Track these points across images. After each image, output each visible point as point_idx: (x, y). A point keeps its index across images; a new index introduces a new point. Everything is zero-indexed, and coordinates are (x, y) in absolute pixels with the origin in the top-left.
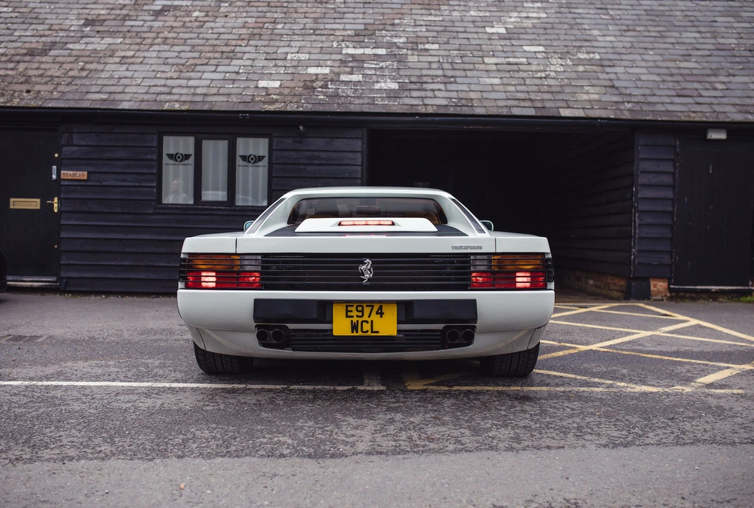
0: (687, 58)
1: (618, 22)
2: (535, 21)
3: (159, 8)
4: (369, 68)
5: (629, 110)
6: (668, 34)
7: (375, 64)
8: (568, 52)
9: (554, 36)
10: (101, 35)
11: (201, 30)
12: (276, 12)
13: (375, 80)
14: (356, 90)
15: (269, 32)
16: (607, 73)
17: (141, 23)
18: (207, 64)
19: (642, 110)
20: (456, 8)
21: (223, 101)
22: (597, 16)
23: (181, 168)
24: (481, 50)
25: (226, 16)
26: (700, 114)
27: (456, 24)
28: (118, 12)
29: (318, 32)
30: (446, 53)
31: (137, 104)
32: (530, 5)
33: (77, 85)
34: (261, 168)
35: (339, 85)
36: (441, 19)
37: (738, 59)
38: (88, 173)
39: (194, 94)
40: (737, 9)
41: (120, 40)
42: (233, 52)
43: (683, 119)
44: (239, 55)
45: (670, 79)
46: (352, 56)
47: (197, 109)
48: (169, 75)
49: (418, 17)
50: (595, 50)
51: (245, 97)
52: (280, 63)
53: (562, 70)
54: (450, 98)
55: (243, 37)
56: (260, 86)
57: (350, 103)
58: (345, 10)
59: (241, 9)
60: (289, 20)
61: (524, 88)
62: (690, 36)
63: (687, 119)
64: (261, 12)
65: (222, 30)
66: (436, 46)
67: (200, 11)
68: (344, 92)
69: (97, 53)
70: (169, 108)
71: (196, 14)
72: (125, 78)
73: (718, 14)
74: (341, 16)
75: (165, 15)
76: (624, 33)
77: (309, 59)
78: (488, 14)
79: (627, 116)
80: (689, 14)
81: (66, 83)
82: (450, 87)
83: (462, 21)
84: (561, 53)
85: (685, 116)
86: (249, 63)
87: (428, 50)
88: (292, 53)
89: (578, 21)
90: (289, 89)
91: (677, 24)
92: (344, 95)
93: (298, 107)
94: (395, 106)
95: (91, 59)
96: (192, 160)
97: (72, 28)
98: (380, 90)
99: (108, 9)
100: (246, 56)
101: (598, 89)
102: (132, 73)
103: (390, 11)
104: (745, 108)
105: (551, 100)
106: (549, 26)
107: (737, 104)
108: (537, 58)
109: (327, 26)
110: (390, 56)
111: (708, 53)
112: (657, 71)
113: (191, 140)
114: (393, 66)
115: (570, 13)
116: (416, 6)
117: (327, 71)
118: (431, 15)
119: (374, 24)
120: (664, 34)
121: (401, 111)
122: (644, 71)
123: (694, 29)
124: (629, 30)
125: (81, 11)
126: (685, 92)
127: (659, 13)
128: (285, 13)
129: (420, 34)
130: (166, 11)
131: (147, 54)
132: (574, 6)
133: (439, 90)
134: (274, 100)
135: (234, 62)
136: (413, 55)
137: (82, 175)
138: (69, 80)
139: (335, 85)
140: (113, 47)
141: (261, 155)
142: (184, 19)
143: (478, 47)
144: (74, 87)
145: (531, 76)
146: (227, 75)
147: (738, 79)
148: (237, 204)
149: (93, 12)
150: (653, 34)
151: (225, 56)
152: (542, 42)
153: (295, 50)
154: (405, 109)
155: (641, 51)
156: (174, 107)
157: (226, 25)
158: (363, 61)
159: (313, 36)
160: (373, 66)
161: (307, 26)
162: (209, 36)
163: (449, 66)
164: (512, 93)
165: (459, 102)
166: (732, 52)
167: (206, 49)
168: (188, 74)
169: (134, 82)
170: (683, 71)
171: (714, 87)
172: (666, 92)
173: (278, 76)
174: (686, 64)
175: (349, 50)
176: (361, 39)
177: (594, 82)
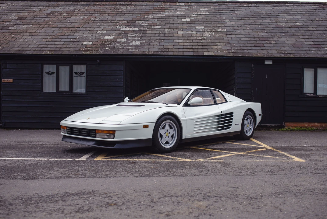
0: (263, 31)
1: (238, 16)
2: (203, 16)
3: (49, 12)
5: (233, 52)
6: (258, 21)
8: (214, 29)
9: (209, 22)
10: (23, 24)
11: (65, 21)
12: (97, 13)
13: (131, 41)
15: (92, 22)
16: (228, 37)
17: (41, 18)
18: (64, 35)
19: (238, 52)
20: (172, 11)
21: (67, 50)
22: (230, 14)
23: (51, 77)
24: (178, 28)
25: (76, 15)
26: (262, 54)
27: (170, 18)
28: (32, 14)
29: (112, 22)
30: (163, 30)
31: (33, 52)
32: (203, 9)
33: (10, 44)
34: (83, 77)
35: (116, 43)
36: (164, 16)
37: (284, 31)
38: (13, 80)
39: (56, 48)
40: (289, 10)
41: (30, 26)
42: (76, 30)
43: (254, 56)
44: (78, 31)
45: (253, 39)
46: (125, 31)
47: (57, 53)
48: (47, 40)
49: (155, 15)
50: (226, 28)
51: (77, 48)
52: (94, 34)
53: (209, 36)
54: (160, 48)
55: (81, 24)
56: (84, 44)
57: (118, 51)
58: (125, 12)
59: (83, 12)
60: (102, 17)
61: (191, 44)
62: (267, 21)
63: (255, 56)
64: (91, 13)
65: (73, 21)
66: (159, 27)
67: (66, 13)
69: (20, 31)
70: (45, 53)
71: (64, 14)
72: (30, 41)
73: (281, 12)
74: (123, 15)
75: (51, 15)
76: (239, 21)
77: (106, 33)
78: (184, 13)
79: (231, 55)
80: (269, 12)
81: (5, 43)
82: (161, 44)
83: (173, 16)
84: (211, 29)
85: (255, 55)
86: (81, 34)
87: (156, 28)
89: (221, 16)
90: (95, 45)
91: (262, 16)
92: (117, 47)
93: (97, 53)
94: (136, 52)
95: (17, 34)
96: (55, 74)
97: (12, 21)
98: (132, 45)
99: (28, 13)
100: (81, 32)
101: (222, 44)
102: (33, 39)
103: (144, 12)
104: (281, 51)
105: (201, 48)
106: (208, 18)
107: (278, 50)
108: (200, 31)
109: (117, 19)
110: (140, 31)
111: (272, 28)
112: (249, 36)
113: (55, 66)
114: (140, 35)
115: (219, 12)
116: (155, 10)
117: (112, 37)
118: (161, 14)
119: (136, 18)
120: (256, 21)
121: (138, 54)
122: (243, 36)
123: (269, 19)
124: (241, 20)
125: (17, 14)
126: (258, 45)
127: (256, 12)
128: (101, 14)
129: (154, 22)
130: (52, 13)
131: (40, 31)
132: (222, 10)
133: (156, 45)
134: (88, 50)
135: (76, 34)
136: (149, 31)
137: (11, 80)
138: (7, 42)
139: (114, 43)
140: (27, 28)
141: (83, 72)
142: (58, 17)
143: (177, 27)
144: (8, 45)
145: (196, 39)
146: (71, 40)
147: (282, 39)
148: (73, 92)
149: (22, 14)
150: (251, 21)
151: (72, 32)
152: (204, 25)
153: (101, 29)
154: (140, 53)
155: (244, 28)
156: (47, 53)
157: (75, 19)
158: (128, 34)
159: (110, 23)
160: (132, 35)
161: (109, 19)
162: (67, 24)
163: (163, 35)
164: (186, 46)
165: (163, 50)
166: (282, 28)
167: (65, 29)
168: (55, 40)
169: (33, 43)
170: (260, 36)
171: (271, 43)
172: (250, 45)
173: (92, 40)
174: (262, 33)
175: (123, 29)
176: (129, 24)
177: (221, 41)
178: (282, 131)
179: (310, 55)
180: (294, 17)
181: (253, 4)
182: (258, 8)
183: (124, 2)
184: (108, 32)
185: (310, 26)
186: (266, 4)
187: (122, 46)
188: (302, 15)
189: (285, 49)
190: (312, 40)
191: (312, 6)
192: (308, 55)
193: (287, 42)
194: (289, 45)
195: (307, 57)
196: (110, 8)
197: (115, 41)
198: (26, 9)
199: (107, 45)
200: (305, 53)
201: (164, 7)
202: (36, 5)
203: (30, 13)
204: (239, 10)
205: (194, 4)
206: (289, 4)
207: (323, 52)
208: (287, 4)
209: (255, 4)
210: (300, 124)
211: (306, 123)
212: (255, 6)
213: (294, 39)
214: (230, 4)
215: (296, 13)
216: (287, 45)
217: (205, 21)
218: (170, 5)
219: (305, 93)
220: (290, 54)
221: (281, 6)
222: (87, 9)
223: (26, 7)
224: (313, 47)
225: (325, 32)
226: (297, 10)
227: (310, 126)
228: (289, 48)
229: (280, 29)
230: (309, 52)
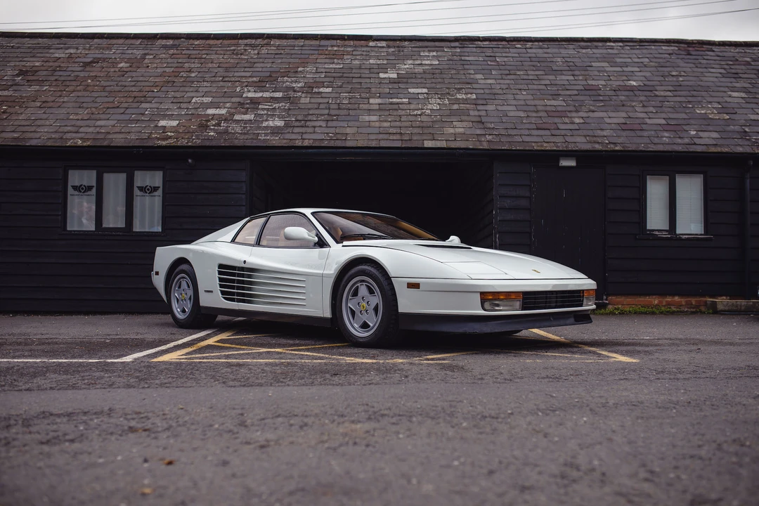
0: (555, 97)
1: (502, 67)
2: (427, 68)
3: (89, 60)
4: (262, 109)
5: (488, 141)
6: (545, 77)
7: (269, 106)
8: (449, 94)
9: (440, 80)
10: (30, 84)
11: (122, 79)
12: (194, 63)
13: (265, 119)
14: (245, 127)
15: (183, 79)
16: (478, 110)
17: (68, 73)
18: (118, 107)
19: (500, 141)
20: (358, 57)
21: (122, 138)
22: (485, 63)
23: (85, 197)
24: (369, 93)
25: (148, 66)
26: (552, 144)
27: (354, 71)
28: (51, 64)
29: (226, 79)
30: (337, 95)
31: (45, 141)
32: (427, 54)
34: (157, 198)
35: (231, 124)
36: (341, 67)
37: (601, 98)
39: (98, 133)
40: (613, 56)
41: (45, 88)
42: (145, 97)
43: (535, 148)
44: (149, 99)
45: (534, 114)
46: (251, 99)
47: (98, 145)
48: (80, 117)
49: (321, 66)
50: (474, 91)
51: (143, 134)
52: (183, 106)
53: (438, 108)
54: (327, 133)
55: (157, 84)
56: (160, 125)
57: (236, 139)
58: (256, 60)
59: (164, 61)
60: (204, 69)
61: (398, 124)
62: (565, 78)
63: (539, 148)
64: (180, 63)
65: (141, 79)
66: (330, 90)
67: (126, 62)
68: (233, 129)
69: (21, 99)
70: (73, 144)
71: (121, 65)
72: (41, 119)
73: (596, 60)
74: (252, 65)
75: (93, 66)
76: (504, 77)
77: (211, 102)
78: (385, 62)
79: (485, 146)
80: (569, 60)
82: (330, 124)
83: (360, 68)
84: (442, 94)
85: (538, 146)
86: (156, 106)
87: (322, 93)
88: (197, 97)
89: (466, 67)
90: (185, 128)
91: (555, 68)
92: (233, 132)
93: (187, 143)
94: (275, 141)
95: (14, 104)
96: (94, 191)
97: (5, 78)
98: (267, 128)
99: (43, 61)
100: (156, 100)
101: (465, 124)
102: (48, 115)
103: (297, 60)
104: (595, 139)
105: (419, 133)
106: (437, 71)
107: (589, 136)
108: (419, 98)
109: (236, 74)
110: (286, 99)
111: (576, 92)
112: (525, 108)
113: (94, 173)
114: (285, 107)
115: (461, 60)
116: (321, 56)
117: (223, 111)
118: (333, 63)
119: (279, 72)
120: (540, 77)
121: (280, 145)
122: (514, 108)
123: (570, 73)
124: (510, 74)
125: (17, 63)
126: (544, 126)
127: (542, 60)
128: (202, 64)
129: (318, 80)
130: (95, 63)
131: (66, 99)
132: (467, 55)
133: (320, 126)
134: (168, 137)
135: (144, 105)
136: (306, 97)
139: (227, 123)
140: (38, 93)
141: (157, 185)
142: (108, 70)
143: (367, 90)
145: (408, 114)
146: (133, 116)
147: (596, 115)
148: (134, 230)
149: (28, 64)
150: (531, 77)
151: (136, 100)
152: (427, 85)
153: (201, 94)
154: (284, 143)
155: (515, 92)
156: (76, 143)
157: (145, 74)
158: (259, 103)
159: (221, 83)
160: (267, 107)
161: (219, 74)
162: (127, 84)
163: (336, 106)
164: (385, 129)
165: (334, 136)
166: (599, 91)
167: (121, 95)
168: (98, 116)
169: (48, 123)
170: (549, 108)
171: (573, 121)
172: (527, 126)
173: (178, 117)
174: (553, 103)
175: (250, 94)
176: (264, 85)
177: (464, 118)
178: (602, 314)
179: (659, 146)
180: (625, 69)
181: (537, 43)
182: (545, 50)
183: (254, 41)
184: (216, 100)
185: (658, 88)
186: (564, 43)
188: (641, 65)
189: (605, 133)
190: (664, 115)
191: (664, 48)
192: (654, 147)
193: (608, 120)
194: (613, 125)
195: (651, 149)
196: (222, 52)
197: (229, 118)
198: (38, 55)
199: (212, 127)
200: (648, 141)
201: (342, 49)
202: (62, 46)
203: (46, 62)
204: (504, 55)
205: (407, 43)
206: (612, 44)
207: (687, 141)
208: (608, 44)
209: (541, 44)
210: (642, 299)
211: (654, 297)
212: (541, 48)
213: (624, 115)
214: (485, 43)
215: (629, 60)
216: (608, 126)
217: (431, 78)
218: (356, 46)
219: (649, 230)
220: (615, 143)
221: (597, 47)
222: (173, 54)
223: (40, 51)
224: (664, 130)
225: (690, 99)
226: (630, 56)
227: (664, 304)
228: (612, 131)
229: (594, 93)
230: (656, 139)
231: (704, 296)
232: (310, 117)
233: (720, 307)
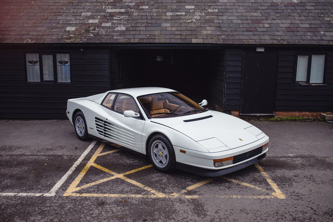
0: (256, 10)
4: (116, 20)
5: (223, 39)
7: (119, 17)
8: (205, 9)
13: (116, 25)
14: (107, 31)
15: (77, 1)
16: (219, 19)
18: (47, 19)
19: (229, 39)
21: (49, 38)
23: (35, 66)
24: (167, 8)
26: (253, 40)
29: (98, 1)
30: (151, 10)
31: (13, 40)
35: (100, 29)
37: (279, 11)
39: (38, 35)
41: (12, 7)
42: (59, 12)
43: (245, 43)
44: (61, 14)
45: (246, 22)
46: (110, 13)
47: (38, 42)
48: (29, 25)
50: (217, 7)
51: (59, 36)
52: (78, 18)
53: (199, 18)
54: (146, 35)
55: (65, 4)
56: (67, 30)
57: (103, 38)
61: (180, 28)
63: (247, 43)
65: (57, 1)
66: (147, 7)
68: (102, 32)
70: (27, 42)
72: (11, 27)
77: (91, 15)
79: (221, 42)
82: (148, 29)
84: (201, 9)
86: (64, 18)
87: (143, 9)
88: (84, 12)
90: (79, 31)
92: (101, 34)
93: (80, 41)
94: (122, 40)
96: (38, 64)
98: (117, 31)
100: (65, 14)
101: (212, 28)
102: (14, 24)
104: (274, 37)
105: (190, 34)
107: (271, 35)
108: (190, 12)
110: (127, 13)
111: (267, 7)
112: (241, 18)
113: (38, 55)
114: (126, 18)
117: (96, 21)
121: (123, 42)
122: (236, 18)
126: (250, 29)
131: (22, 14)
133: (143, 30)
134: (71, 37)
135: (59, 18)
136: (136, 12)
139: (99, 29)
140: (9, 10)
143: (165, 7)
145: (185, 22)
146: (54, 24)
147: (276, 22)
148: (58, 82)
151: (55, 15)
152: (194, 3)
153: (86, 10)
154: (125, 41)
155: (237, 7)
156: (28, 41)
158: (113, 16)
159: (95, 3)
160: (117, 18)
162: (50, 4)
163: (150, 18)
164: (174, 31)
165: (149, 36)
166: (278, 7)
167: (48, 11)
168: (38, 25)
169: (14, 29)
170: (253, 18)
171: (264, 26)
172: (242, 29)
173: (75, 25)
174: (255, 14)
175: (109, 10)
176: (116, 4)
177: (212, 24)
178: (272, 121)
179: (305, 41)
184: (93, 14)
185: (307, 4)
187: (107, 32)
189: (279, 34)
190: (309, 22)
192: (303, 42)
193: (281, 25)
194: (284, 28)
195: (301, 43)
197: (100, 25)
199: (92, 31)
200: (300, 39)
207: (319, 38)
210: (291, 113)
211: (297, 112)
213: (289, 21)
216: (281, 29)
219: (297, 82)
220: (283, 40)
224: (308, 31)
225: (323, 11)
227: (301, 115)
228: (283, 32)
229: (275, 8)
230: (304, 37)
231: (320, 112)
232: (138, 25)
233: (327, 118)
